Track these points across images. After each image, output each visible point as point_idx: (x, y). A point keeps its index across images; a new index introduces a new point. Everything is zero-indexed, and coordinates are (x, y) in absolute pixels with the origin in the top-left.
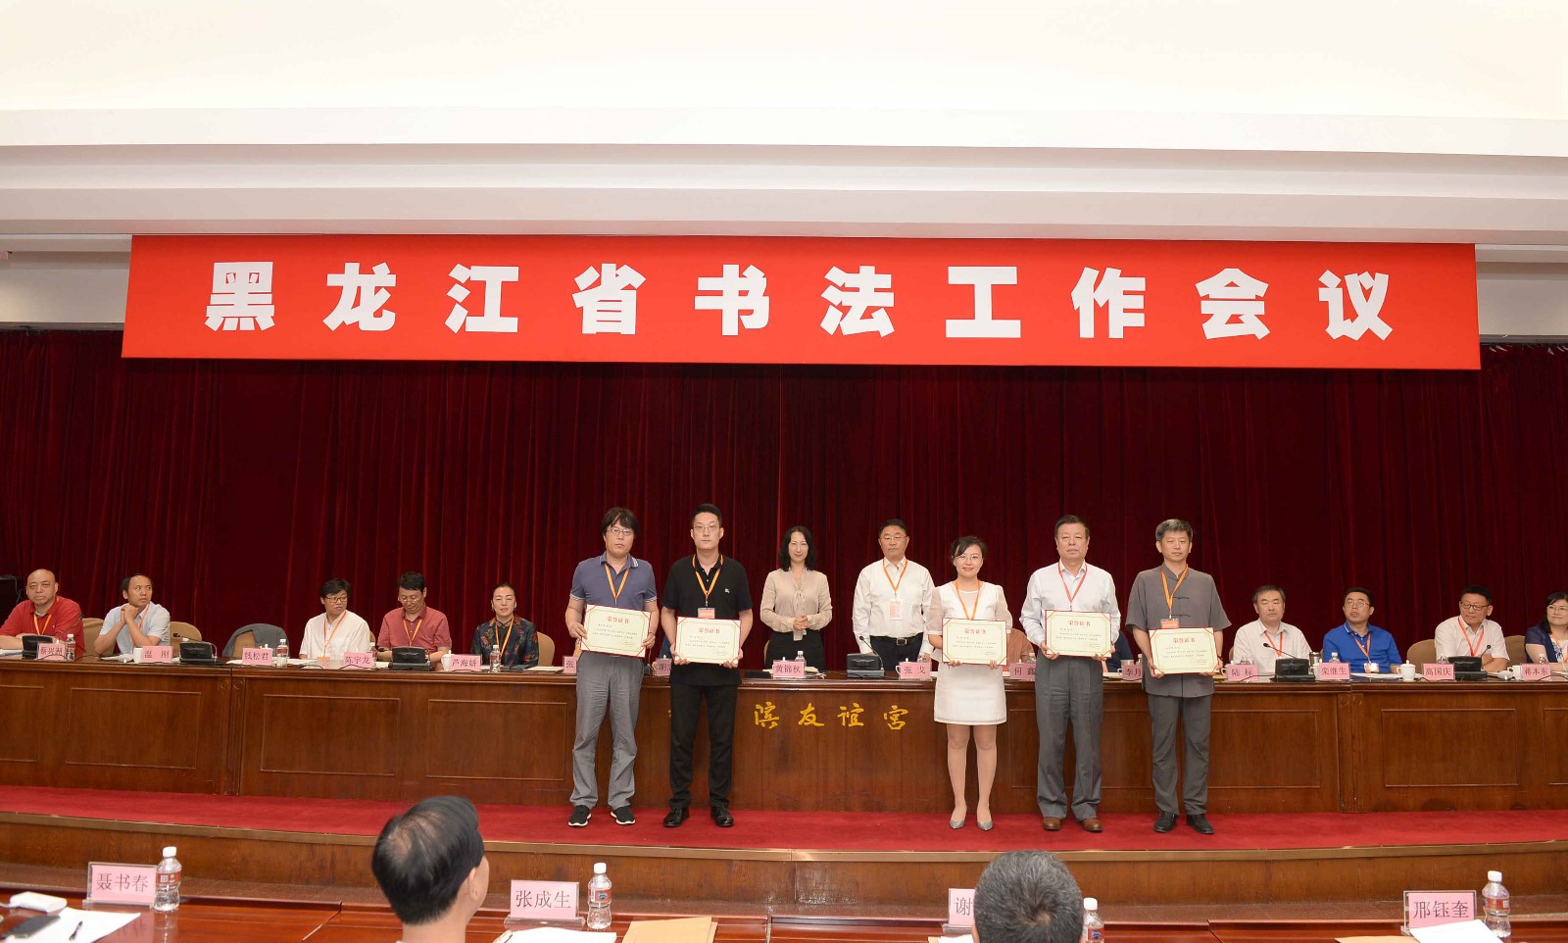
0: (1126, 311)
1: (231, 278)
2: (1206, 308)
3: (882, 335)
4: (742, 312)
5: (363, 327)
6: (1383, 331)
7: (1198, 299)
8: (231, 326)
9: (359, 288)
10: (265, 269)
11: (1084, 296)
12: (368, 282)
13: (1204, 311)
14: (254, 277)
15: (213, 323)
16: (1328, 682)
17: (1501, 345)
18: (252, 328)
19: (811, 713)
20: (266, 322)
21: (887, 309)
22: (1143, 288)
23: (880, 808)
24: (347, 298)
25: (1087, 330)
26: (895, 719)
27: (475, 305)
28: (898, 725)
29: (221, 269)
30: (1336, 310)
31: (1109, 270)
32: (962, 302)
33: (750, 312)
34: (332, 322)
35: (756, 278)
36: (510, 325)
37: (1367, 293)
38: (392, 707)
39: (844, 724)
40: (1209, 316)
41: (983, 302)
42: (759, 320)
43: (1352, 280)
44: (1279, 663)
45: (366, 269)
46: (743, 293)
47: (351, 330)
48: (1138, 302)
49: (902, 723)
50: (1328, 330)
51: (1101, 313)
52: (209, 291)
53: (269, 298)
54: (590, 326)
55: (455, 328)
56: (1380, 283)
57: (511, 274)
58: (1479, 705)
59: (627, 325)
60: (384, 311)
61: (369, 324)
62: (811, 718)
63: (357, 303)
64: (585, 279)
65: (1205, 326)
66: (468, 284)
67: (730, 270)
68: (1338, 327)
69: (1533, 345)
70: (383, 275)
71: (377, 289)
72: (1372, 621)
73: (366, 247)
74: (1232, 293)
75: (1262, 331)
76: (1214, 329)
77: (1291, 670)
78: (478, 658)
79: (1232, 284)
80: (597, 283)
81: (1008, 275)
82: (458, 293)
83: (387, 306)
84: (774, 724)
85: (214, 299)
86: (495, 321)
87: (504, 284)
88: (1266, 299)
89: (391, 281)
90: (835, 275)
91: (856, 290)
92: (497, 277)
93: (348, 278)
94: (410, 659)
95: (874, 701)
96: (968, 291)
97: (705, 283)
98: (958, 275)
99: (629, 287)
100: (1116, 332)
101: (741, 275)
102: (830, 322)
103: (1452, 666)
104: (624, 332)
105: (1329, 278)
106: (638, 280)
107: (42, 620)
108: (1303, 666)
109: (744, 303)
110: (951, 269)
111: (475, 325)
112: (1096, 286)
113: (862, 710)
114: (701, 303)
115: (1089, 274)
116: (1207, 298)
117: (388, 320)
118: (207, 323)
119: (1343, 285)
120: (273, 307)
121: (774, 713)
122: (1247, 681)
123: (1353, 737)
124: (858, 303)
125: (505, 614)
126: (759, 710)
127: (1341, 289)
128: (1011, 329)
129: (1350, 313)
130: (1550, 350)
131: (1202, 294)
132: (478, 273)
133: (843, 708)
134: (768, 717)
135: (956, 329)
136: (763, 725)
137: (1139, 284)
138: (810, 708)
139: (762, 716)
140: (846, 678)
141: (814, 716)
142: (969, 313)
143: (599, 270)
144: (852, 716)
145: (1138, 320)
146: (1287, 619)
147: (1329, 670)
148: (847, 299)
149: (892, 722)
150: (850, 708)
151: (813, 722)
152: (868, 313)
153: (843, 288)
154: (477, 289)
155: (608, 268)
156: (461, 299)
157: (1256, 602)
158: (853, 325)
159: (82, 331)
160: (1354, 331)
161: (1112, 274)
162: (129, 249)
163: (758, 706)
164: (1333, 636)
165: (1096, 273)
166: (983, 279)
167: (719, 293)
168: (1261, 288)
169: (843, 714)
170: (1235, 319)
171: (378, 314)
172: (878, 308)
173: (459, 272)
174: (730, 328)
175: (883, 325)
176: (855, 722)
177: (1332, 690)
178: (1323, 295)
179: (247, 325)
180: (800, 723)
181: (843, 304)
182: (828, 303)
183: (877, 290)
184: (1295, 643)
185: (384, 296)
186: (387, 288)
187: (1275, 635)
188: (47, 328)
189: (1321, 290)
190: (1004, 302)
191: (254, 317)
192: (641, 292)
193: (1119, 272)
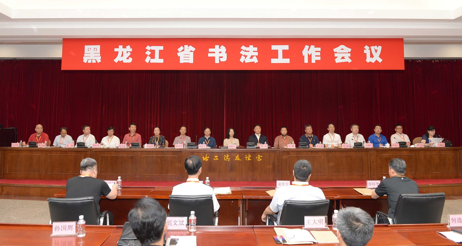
0: (316, 56)
1: (89, 49)
2: (336, 55)
3: (255, 63)
4: (220, 57)
6: (380, 60)
7: (334, 53)
8: (90, 62)
9: (123, 52)
10: (98, 47)
11: (305, 52)
12: (125, 50)
13: (335, 56)
14: (95, 49)
15: (85, 61)
16: (367, 148)
17: (420, 60)
18: (95, 62)
19: (238, 157)
20: (99, 61)
21: (256, 56)
22: (320, 50)
23: (256, 180)
24: (120, 54)
25: (306, 61)
26: (259, 158)
27: (152, 56)
28: (260, 160)
29: (86, 47)
30: (368, 55)
31: (312, 46)
32: (275, 54)
33: (222, 57)
34: (116, 60)
35: (223, 49)
36: (162, 61)
37: (376, 51)
38: (132, 158)
39: (246, 159)
40: (337, 57)
41: (280, 54)
42: (224, 59)
43: (372, 48)
44: (355, 143)
45: (124, 47)
46: (220, 52)
47: (121, 63)
48: (319, 54)
49: (261, 159)
50: (366, 60)
51: (310, 57)
52: (84, 53)
53: (99, 55)
54: (182, 61)
55: (148, 62)
56: (379, 48)
57: (162, 48)
58: (405, 153)
59: (191, 61)
60: (129, 58)
61: (125, 61)
62: (238, 158)
63: (122, 56)
64: (181, 48)
65: (336, 60)
66: (151, 51)
67: (217, 47)
68: (369, 60)
69: (428, 60)
70: (129, 48)
71: (127, 52)
73: (124, 41)
74: (342, 51)
75: (350, 61)
76: (338, 61)
77: (358, 145)
78: (153, 145)
79: (342, 49)
80: (183, 50)
81: (286, 47)
82: (148, 53)
83: (130, 56)
84: (229, 160)
85: (85, 55)
86: (158, 60)
87: (160, 51)
88: (351, 53)
89: (131, 50)
90: (243, 48)
91: (249, 51)
92: (158, 49)
93: (120, 49)
94: (136, 146)
95: (254, 154)
96: (277, 51)
97: (210, 50)
98: (274, 47)
99: (191, 51)
100: (313, 61)
101: (220, 48)
102: (242, 60)
103: (399, 144)
104: (190, 63)
105: (366, 47)
106: (194, 49)
109: (221, 55)
110: (272, 46)
111: (153, 61)
112: (308, 50)
113: (251, 156)
114: (210, 55)
115: (307, 47)
116: (336, 52)
117: (130, 60)
118: (83, 61)
119: (370, 49)
120: (100, 57)
121: (229, 157)
122: (347, 148)
123: (373, 162)
124: (249, 55)
125: (157, 135)
126: (225, 157)
127: (370, 50)
128: (287, 61)
129: (372, 56)
130: (433, 61)
131: (335, 52)
132: (153, 48)
133: (246, 156)
134: (227, 158)
135: (273, 61)
136: (226, 160)
137: (319, 49)
138: (238, 156)
139: (226, 158)
140: (246, 148)
141: (239, 158)
142: (277, 57)
143: (184, 47)
144: (248, 158)
145: (319, 58)
147: (369, 145)
148: (246, 54)
149: (258, 159)
150: (248, 156)
151: (239, 159)
152: (252, 57)
153: (245, 51)
154: (153, 52)
155: (186, 46)
156: (149, 55)
157: (352, 128)
158: (248, 60)
159: (30, 60)
160: (373, 60)
161: (312, 47)
162: (62, 41)
163: (225, 156)
165: (308, 47)
166: (280, 48)
167: (214, 52)
168: (349, 50)
169: (246, 157)
170: (343, 58)
171: (128, 58)
172: (254, 56)
173: (148, 48)
174: (217, 61)
175: (255, 60)
176: (249, 159)
177: (368, 150)
178: (365, 52)
179: (94, 62)
180: (235, 160)
181: (245, 55)
182: (241, 55)
183: (254, 51)
185: (129, 54)
186: (130, 52)
187: (356, 137)
188: (21, 59)
189: (365, 50)
190: (286, 54)
191: (96, 60)
192: (194, 52)
193: (314, 46)
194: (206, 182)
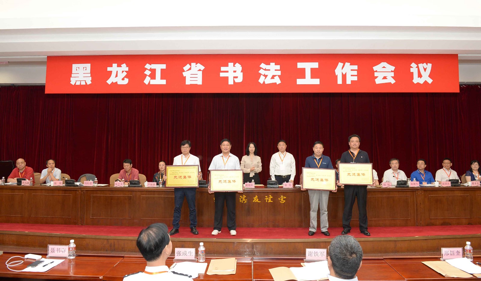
0: (352, 76)
1: (78, 69)
2: (376, 74)
3: (277, 84)
4: (234, 77)
5: (119, 83)
6: (430, 81)
7: (374, 72)
8: (78, 83)
9: (117, 71)
10: (88, 66)
11: (339, 71)
12: (120, 69)
13: (375, 75)
14: (85, 68)
15: (73, 82)
16: (413, 187)
17: (464, 85)
18: (85, 84)
19: (257, 198)
20: (89, 82)
21: (279, 76)
22: (357, 69)
23: (278, 226)
24: (114, 74)
25: (340, 81)
26: (282, 200)
27: (153, 76)
28: (283, 202)
29: (74, 66)
30: (416, 75)
31: (346, 63)
32: (302, 73)
33: (237, 77)
34: (109, 82)
35: (238, 67)
36: (164, 82)
37: (425, 70)
38: (130, 198)
39: (267, 201)
40: (377, 77)
41: (308, 73)
42: (240, 80)
43: (421, 66)
44: (398, 182)
45: (119, 66)
46: (235, 72)
47: (115, 84)
48: (355, 73)
49: (284, 201)
50: (413, 81)
51: (344, 77)
52: (71, 73)
53: (89, 75)
54: (188, 82)
55: (147, 83)
56: (429, 66)
57: (164, 66)
58: (458, 194)
59: (199, 82)
60: (125, 78)
62: (257, 200)
63: (116, 76)
64: (186, 68)
65: (376, 80)
66: (151, 70)
67: (231, 64)
68: (416, 80)
69: (474, 85)
70: (124, 67)
71: (123, 72)
72: (425, 169)
73: (119, 59)
74: (384, 70)
75: (393, 81)
76: (379, 81)
77: (402, 184)
78: (155, 183)
79: (384, 67)
80: (190, 69)
81: (315, 65)
82: (148, 73)
84: (246, 202)
85: (73, 75)
86: (159, 81)
87: (162, 70)
88: (394, 71)
89: (127, 69)
90: (263, 65)
91: (269, 70)
92: (159, 67)
93: (114, 68)
94: (135, 184)
95: (276, 194)
96: (303, 70)
97: (223, 69)
98: (300, 65)
99: (200, 70)
100: (348, 82)
101: (234, 66)
102: (261, 80)
103: (450, 182)
104: (198, 84)
105: (413, 65)
106: (202, 68)
107: (22, 173)
108: (405, 183)
109: (235, 75)
110: (298, 64)
111: (153, 82)
112: (342, 68)
113: (272, 197)
114: (222, 75)
115: (340, 65)
117: (126, 81)
118: (71, 83)
120: (91, 77)
121: (245, 198)
122: (388, 187)
123: (420, 204)
124: (270, 74)
125: (162, 170)
126: (241, 198)
127: (417, 68)
128: (317, 81)
129: (420, 76)
130: (479, 86)
131: (375, 70)
132: (153, 66)
133: (266, 197)
134: (244, 200)
135: (300, 82)
136: (242, 202)
137: (356, 67)
138: (256, 197)
139: (242, 199)
140: (267, 188)
142: (304, 77)
143: (191, 65)
144: (269, 199)
145: (355, 78)
146: (400, 168)
147: (413, 184)
148: (266, 73)
149: (281, 201)
150: (268, 197)
151: (257, 201)
152: (273, 77)
153: (265, 70)
154: (153, 71)
155: (193, 64)
156: (148, 75)
157: (390, 163)
158: (268, 81)
159: (30, 86)
160: (421, 81)
162: (46, 60)
163: (241, 196)
164: (413, 174)
165: (342, 64)
166: (308, 66)
167: (227, 72)
168: (393, 68)
169: (266, 199)
170: (385, 78)
171: (123, 79)
172: (276, 76)
173: (148, 66)
174: (231, 82)
175: (277, 81)
176: (270, 201)
177: (414, 190)
179: (83, 83)
180: (253, 201)
182: (260, 74)
183: (276, 70)
184: (402, 176)
185: (125, 74)
186: (126, 71)
187: (396, 173)
188: (20, 85)
189: (411, 69)
190: (314, 73)
191: (85, 81)
192: (204, 72)
193: (349, 64)
194: (200, 251)
